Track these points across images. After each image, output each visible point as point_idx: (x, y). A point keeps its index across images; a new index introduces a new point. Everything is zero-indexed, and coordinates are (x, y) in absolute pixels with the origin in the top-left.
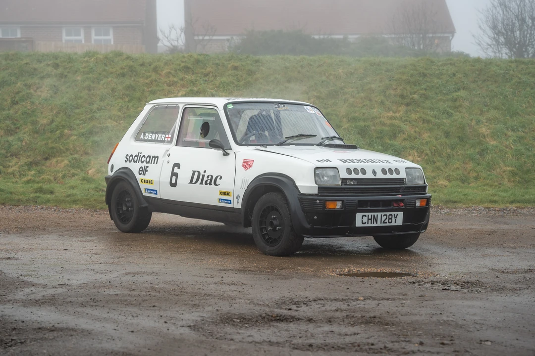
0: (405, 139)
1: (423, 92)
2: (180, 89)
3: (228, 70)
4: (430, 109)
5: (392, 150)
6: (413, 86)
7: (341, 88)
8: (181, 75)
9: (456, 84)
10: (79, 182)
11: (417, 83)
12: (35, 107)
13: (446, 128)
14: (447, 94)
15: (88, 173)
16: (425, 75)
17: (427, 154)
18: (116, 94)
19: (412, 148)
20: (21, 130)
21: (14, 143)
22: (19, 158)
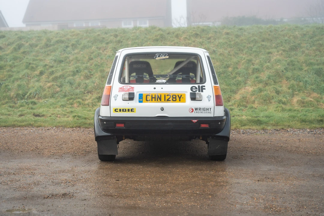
3: (223, 35)
7: (299, 44)
8: (193, 39)
12: (103, 61)
20: (94, 76)
21: (89, 84)
22: (92, 94)
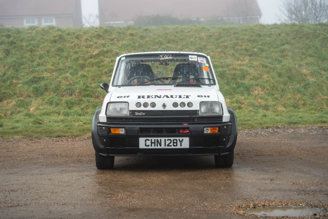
0: (251, 79)
1: (260, 46)
2: (95, 50)
3: (127, 36)
4: (266, 58)
5: (243, 87)
6: (253, 43)
7: (204, 46)
8: (95, 40)
9: (282, 40)
10: (22, 117)
11: (255, 41)
13: (279, 71)
14: (276, 48)
15: (30, 110)
16: (260, 36)
17: (268, 89)
18: (50, 54)
19: (257, 85)
